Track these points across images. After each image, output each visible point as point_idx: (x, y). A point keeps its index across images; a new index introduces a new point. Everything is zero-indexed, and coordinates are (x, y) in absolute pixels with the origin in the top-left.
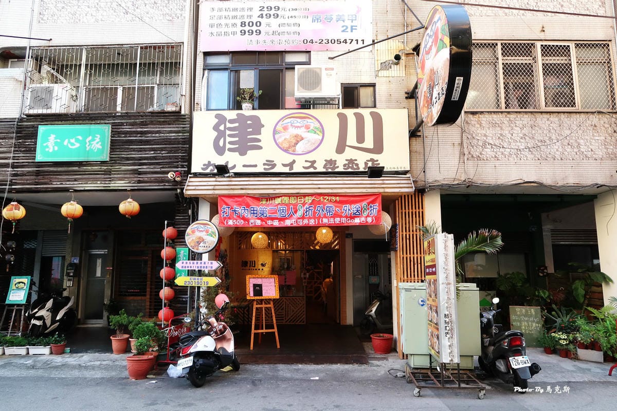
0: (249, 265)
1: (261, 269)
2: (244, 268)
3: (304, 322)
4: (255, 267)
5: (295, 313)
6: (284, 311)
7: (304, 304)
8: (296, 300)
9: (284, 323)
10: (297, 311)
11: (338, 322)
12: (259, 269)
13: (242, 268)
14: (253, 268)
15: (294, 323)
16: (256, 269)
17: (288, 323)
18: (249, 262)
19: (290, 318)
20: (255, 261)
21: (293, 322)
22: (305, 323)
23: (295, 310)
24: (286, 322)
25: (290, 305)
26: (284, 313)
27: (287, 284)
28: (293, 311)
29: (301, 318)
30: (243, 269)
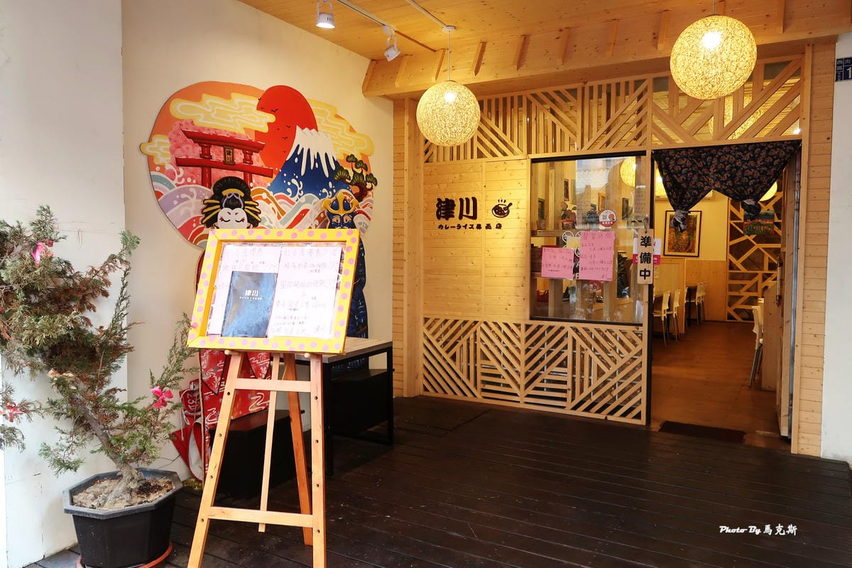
0: (457, 212)
1: (494, 226)
2: (443, 222)
3: (638, 416)
4: (474, 217)
5: (605, 382)
6: (569, 370)
7: (640, 353)
8: (608, 334)
9: (568, 411)
10: (614, 375)
11: (784, 433)
12: (488, 227)
13: (438, 222)
14: (470, 222)
15: (602, 416)
16: (479, 227)
17: (580, 413)
18: (458, 204)
19: (589, 396)
20: (474, 199)
21: (599, 411)
22: (643, 421)
23: (608, 373)
24: (575, 408)
25: (590, 352)
26: (568, 379)
27: (582, 275)
28: (600, 373)
29: (630, 398)
30: (441, 227)
